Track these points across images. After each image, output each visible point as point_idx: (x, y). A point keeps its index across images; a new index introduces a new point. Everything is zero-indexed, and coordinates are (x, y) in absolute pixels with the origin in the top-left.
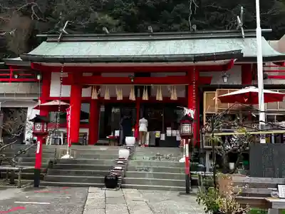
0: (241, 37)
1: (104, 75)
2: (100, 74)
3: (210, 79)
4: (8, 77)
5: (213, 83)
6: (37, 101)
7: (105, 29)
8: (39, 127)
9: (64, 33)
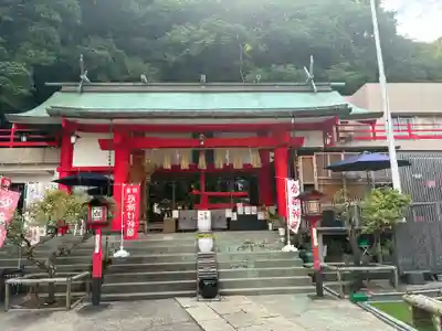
0: (312, 91)
1: (148, 135)
2: (144, 134)
3: (301, 140)
4: (8, 140)
5: (306, 145)
6: (52, 173)
7: (143, 77)
8: (97, 214)
9: (84, 81)
